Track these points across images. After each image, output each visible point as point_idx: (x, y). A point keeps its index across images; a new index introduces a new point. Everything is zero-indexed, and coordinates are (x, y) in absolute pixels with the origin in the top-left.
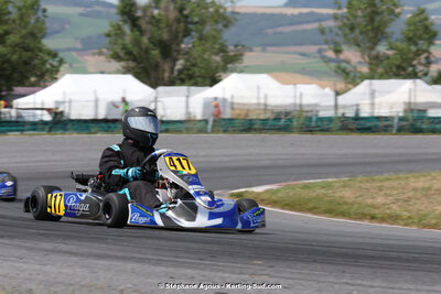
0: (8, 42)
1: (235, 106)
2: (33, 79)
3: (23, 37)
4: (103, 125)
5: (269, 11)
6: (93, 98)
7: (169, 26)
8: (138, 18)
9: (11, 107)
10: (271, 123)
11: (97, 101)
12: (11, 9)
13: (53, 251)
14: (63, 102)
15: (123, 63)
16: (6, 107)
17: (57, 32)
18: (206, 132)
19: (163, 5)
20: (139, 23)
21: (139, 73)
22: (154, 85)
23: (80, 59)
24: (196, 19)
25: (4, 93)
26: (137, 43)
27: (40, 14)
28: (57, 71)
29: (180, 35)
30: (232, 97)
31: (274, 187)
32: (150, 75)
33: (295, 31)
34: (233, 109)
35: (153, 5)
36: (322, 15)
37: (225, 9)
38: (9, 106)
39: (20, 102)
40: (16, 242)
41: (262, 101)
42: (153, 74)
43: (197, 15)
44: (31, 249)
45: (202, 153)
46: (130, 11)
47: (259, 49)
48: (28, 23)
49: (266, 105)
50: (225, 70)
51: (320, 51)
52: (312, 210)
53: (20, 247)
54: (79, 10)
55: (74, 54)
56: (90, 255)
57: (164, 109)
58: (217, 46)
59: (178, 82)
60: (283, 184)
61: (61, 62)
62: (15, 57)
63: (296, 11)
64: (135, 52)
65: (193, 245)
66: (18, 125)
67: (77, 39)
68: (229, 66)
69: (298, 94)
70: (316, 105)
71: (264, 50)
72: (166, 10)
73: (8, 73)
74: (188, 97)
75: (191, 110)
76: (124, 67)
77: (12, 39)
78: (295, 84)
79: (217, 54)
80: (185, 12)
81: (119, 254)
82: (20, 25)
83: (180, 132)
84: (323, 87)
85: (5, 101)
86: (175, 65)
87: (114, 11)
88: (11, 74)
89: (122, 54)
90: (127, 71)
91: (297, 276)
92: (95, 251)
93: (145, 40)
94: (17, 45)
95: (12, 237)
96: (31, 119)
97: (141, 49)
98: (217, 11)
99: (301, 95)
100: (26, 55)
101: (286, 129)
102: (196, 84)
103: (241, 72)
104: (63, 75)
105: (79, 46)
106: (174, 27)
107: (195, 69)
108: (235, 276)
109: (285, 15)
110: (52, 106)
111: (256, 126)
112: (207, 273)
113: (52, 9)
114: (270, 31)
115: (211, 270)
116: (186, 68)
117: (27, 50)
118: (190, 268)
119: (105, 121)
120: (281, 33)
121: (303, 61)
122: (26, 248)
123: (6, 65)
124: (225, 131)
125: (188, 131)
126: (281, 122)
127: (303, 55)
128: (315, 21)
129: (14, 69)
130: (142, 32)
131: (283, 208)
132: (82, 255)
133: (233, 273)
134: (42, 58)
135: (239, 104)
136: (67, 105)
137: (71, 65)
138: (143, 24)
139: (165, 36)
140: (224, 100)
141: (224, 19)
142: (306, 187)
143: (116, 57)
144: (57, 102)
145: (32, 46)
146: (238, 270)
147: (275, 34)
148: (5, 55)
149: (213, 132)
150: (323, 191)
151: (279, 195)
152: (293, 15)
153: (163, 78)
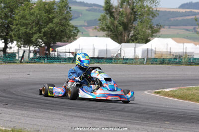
0: (54, 22)
1: (156, 53)
2: (65, 39)
3: (60, 20)
4: (97, 60)
5: (172, 10)
6: (92, 48)
7: (127, 16)
8: (113, 12)
9: (55, 51)
10: (172, 60)
11: (94, 49)
12: (55, 7)
13: (75, 116)
14: (79, 49)
15: (106, 32)
16: (52, 51)
17: (76, 18)
18: (144, 64)
19: (124, 7)
20: (113, 14)
21: (113, 37)
22: (120, 43)
23: (86, 30)
24: (139, 13)
25: (52, 45)
26: (112, 23)
27: (68, 9)
28: (77, 36)
29: (132, 20)
30: (155, 48)
31: (174, 89)
32: (118, 38)
33: (183, 20)
34: (155, 54)
35: (120, 6)
36: (195, 12)
37: (153, 9)
38: (54, 50)
39: (59, 49)
40: (58, 112)
41: (169, 50)
42: (120, 37)
43: (140, 11)
44: (65, 115)
45: (142, 73)
46: (110, 9)
47: (167, 27)
48: (63, 13)
49: (170, 52)
50: (152, 36)
51: (194, 29)
52: (191, 100)
53: (60, 114)
54: (87, 8)
55: (84, 28)
56: (92, 118)
57: (124, 53)
58: (149, 26)
59: (131, 41)
60: (178, 88)
61: (78, 31)
62: (57, 28)
63: (184, 10)
64: (111, 28)
65: (138, 114)
66: (59, 59)
67: (85, 21)
68: (154, 34)
69: (185, 48)
70: (193, 53)
71: (169, 28)
72: (126, 8)
73: (53, 36)
74: (135, 48)
75: (137, 54)
76: (106, 34)
77: (55, 20)
78: (183, 43)
79: (148, 29)
80: (134, 10)
81: (105, 118)
82: (59, 14)
83: (132, 64)
84: (196, 45)
85: (52, 48)
86: (130, 34)
87: (102, 9)
88: (55, 36)
89: (105, 28)
90: (108, 36)
91: (185, 129)
92: (94, 117)
93: (116, 22)
94: (58, 23)
95: (56, 110)
96: (64, 57)
97: (114, 26)
98: (149, 10)
99: (186, 48)
100: (62, 28)
101: (179, 63)
102: (139, 43)
103: (159, 37)
104: (79, 37)
105: (86, 24)
106: (129, 17)
107: (139, 35)
108: (157, 129)
109: (179, 12)
110: (74, 51)
111: (166, 62)
112: (145, 127)
113: (74, 7)
114: (172, 19)
115: (147, 126)
116: (134, 35)
117: (63, 26)
118: (137, 125)
119: (98, 58)
120: (177, 20)
121: (187, 33)
122: (62, 115)
123: (53, 32)
124: (152, 64)
125: (136, 63)
126: (177, 60)
127: (187, 30)
128: (193, 15)
129: (56, 34)
130: (115, 19)
131: (178, 99)
132: (88, 118)
133: (157, 127)
134: (69, 29)
135: (158, 51)
136: (81, 51)
137: (82, 33)
138: (115, 15)
139: (125, 21)
140: (152, 50)
141: (152, 14)
142: (188, 89)
143: (103, 29)
144: (76, 49)
145: (65, 23)
146: (159, 126)
147: (174, 20)
148: (53, 28)
149: (146, 64)
150: (196, 91)
151: (177, 93)
152: (182, 12)
153: (124, 40)
